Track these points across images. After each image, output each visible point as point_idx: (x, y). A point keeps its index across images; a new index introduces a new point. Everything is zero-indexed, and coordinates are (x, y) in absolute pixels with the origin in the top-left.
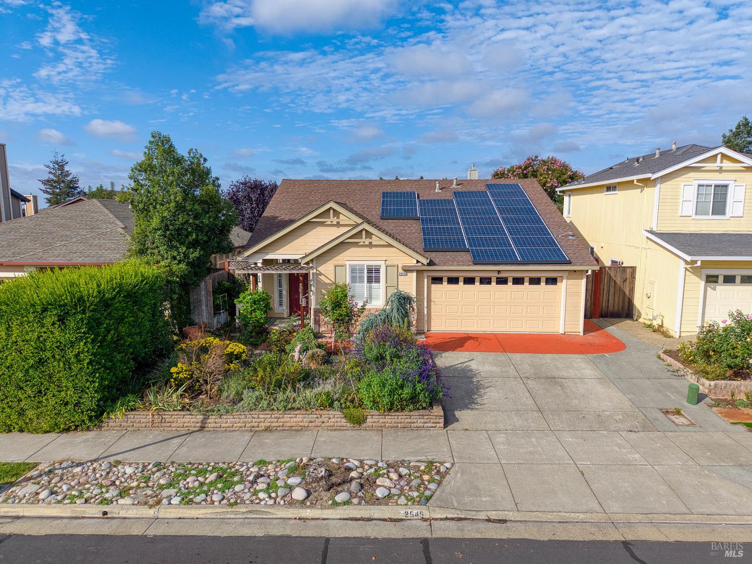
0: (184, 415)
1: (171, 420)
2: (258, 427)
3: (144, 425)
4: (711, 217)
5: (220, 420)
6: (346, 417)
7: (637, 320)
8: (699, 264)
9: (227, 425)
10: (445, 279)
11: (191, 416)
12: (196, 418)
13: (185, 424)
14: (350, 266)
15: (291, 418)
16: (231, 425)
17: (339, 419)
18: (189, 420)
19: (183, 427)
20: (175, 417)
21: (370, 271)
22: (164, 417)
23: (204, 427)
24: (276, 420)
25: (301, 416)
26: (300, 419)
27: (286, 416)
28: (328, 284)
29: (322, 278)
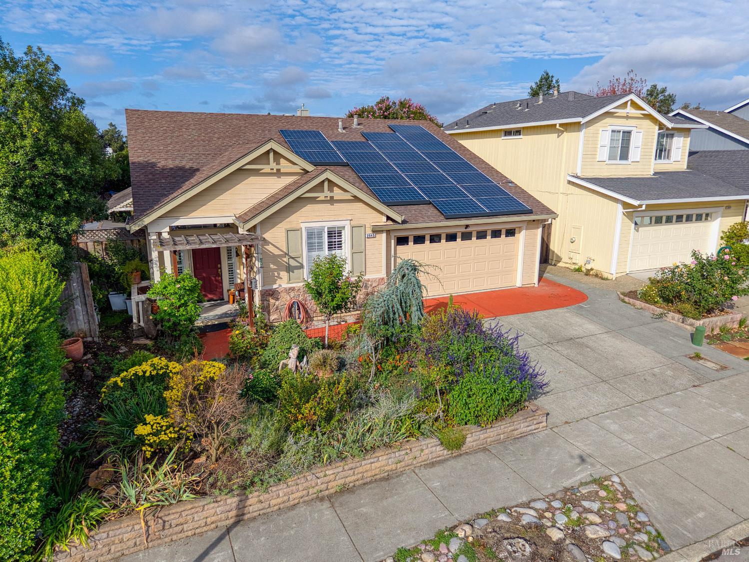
0: (204, 506)
1: (181, 520)
2: (327, 489)
3: (131, 543)
4: (618, 162)
5: (267, 496)
6: (442, 443)
7: (555, 265)
8: (644, 208)
9: (279, 500)
10: (411, 239)
11: (216, 505)
12: (226, 504)
13: (209, 520)
14: (307, 229)
15: (372, 463)
16: (286, 498)
17: (434, 448)
18: (213, 511)
19: (206, 525)
20: (189, 512)
21: (330, 234)
22: (166, 519)
23: (243, 514)
24: (351, 472)
25: (385, 457)
26: (384, 463)
27: (363, 463)
28: (279, 256)
29: (270, 248)
